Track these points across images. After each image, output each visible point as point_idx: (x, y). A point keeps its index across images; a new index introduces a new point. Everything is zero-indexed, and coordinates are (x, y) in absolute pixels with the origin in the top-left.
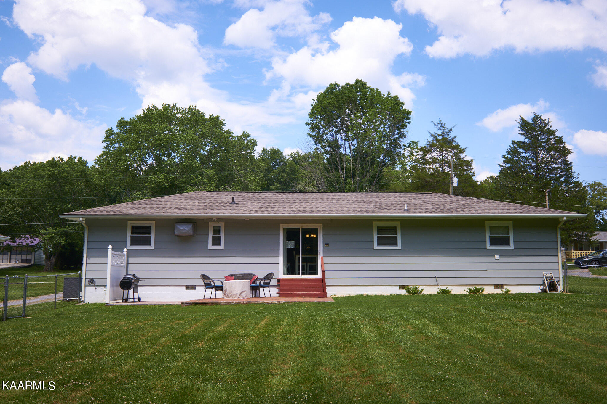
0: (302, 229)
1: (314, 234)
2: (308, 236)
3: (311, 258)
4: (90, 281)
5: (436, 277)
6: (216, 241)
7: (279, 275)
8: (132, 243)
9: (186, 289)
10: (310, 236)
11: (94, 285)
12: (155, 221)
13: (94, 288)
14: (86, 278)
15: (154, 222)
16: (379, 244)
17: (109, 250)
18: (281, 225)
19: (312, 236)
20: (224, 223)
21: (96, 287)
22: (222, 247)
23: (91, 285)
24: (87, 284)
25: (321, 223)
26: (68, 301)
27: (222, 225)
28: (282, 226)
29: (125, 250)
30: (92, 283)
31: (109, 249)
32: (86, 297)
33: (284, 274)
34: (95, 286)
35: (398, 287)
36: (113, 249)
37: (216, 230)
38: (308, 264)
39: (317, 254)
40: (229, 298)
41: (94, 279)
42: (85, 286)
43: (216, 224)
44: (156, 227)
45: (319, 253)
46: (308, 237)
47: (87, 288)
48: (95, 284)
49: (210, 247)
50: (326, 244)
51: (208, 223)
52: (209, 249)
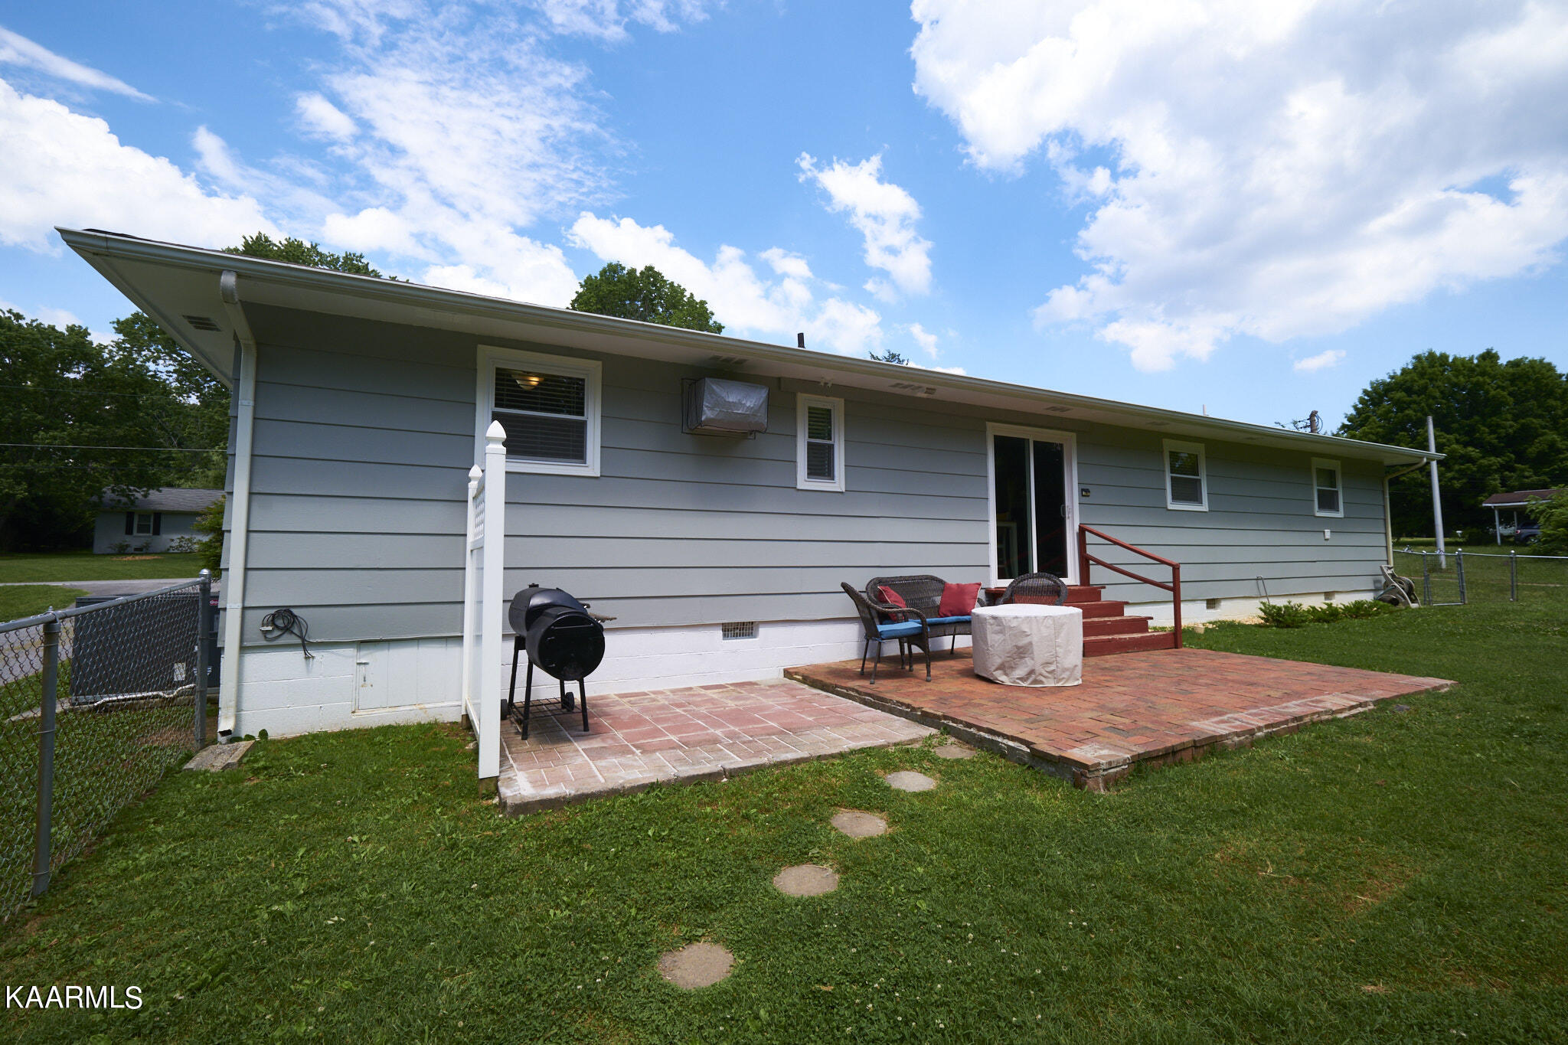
0: (1036, 443)
4: (273, 623)
5: (1257, 579)
6: (820, 466)
7: (988, 579)
9: (725, 636)
11: (299, 641)
12: (600, 361)
13: (299, 654)
14: (244, 608)
15: (594, 365)
16: (1175, 498)
18: (989, 425)
20: (842, 401)
21: (312, 653)
22: (839, 484)
23: (280, 641)
24: (255, 638)
25: (1072, 431)
26: (105, 708)
27: (836, 404)
28: (994, 429)
30: (287, 629)
32: (245, 705)
34: (305, 645)
35: (1205, 605)
37: (820, 424)
40: (1041, 682)
41: (295, 611)
42: (243, 649)
43: (821, 402)
44: (605, 386)
45: (1067, 515)
47: (253, 660)
48: (302, 638)
49: (803, 482)
50: (1084, 492)
51: (794, 395)
52: (799, 490)
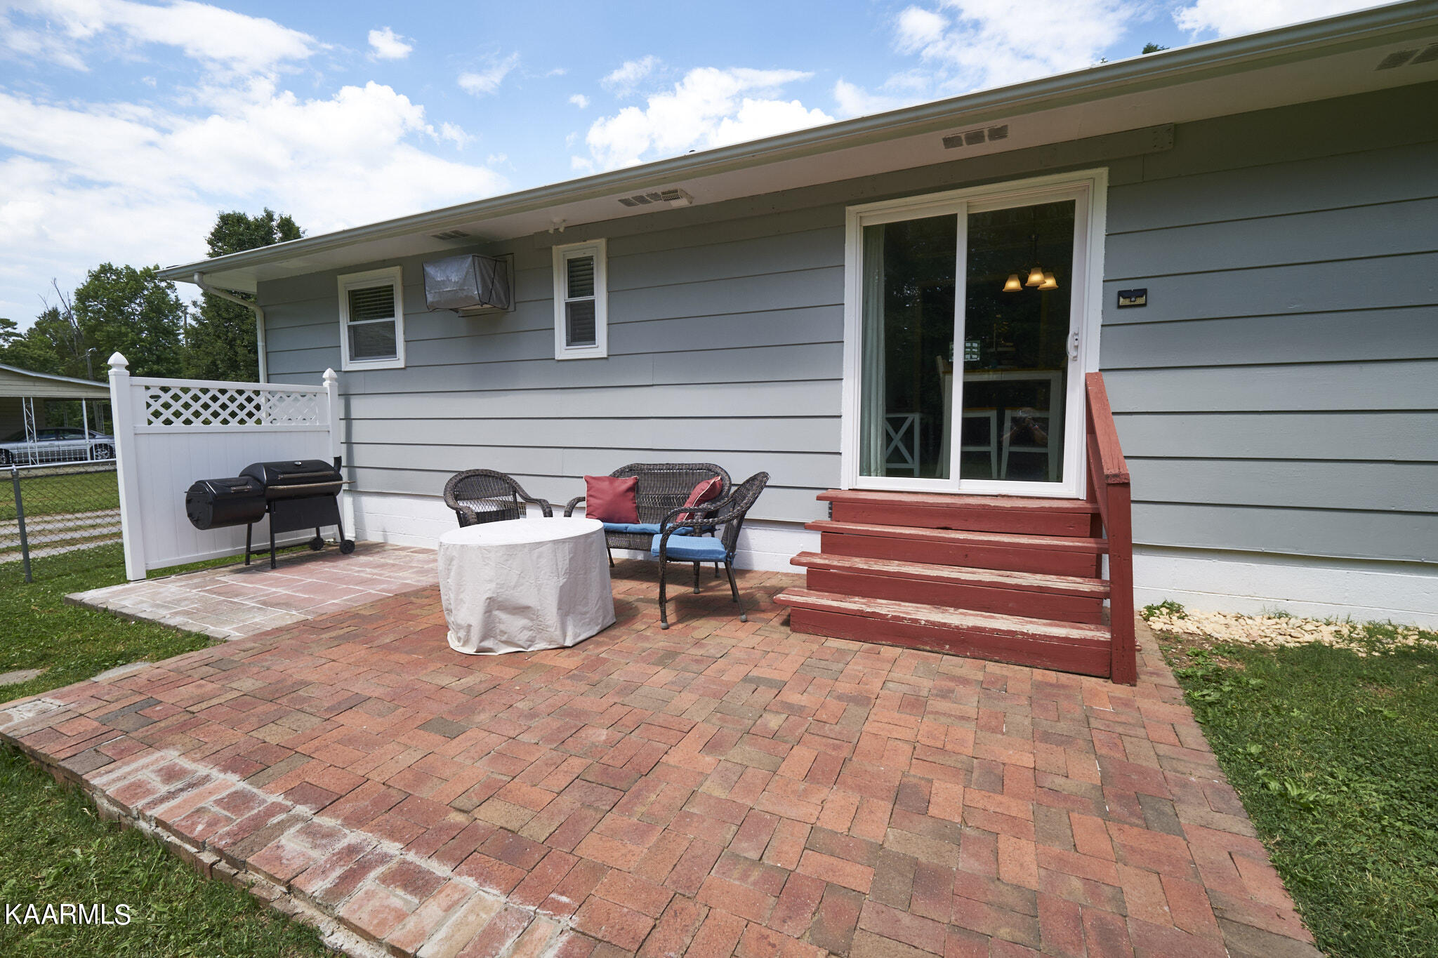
1: (1046, 271)
2: (1013, 284)
3: (1024, 383)
6: (581, 330)
7: (837, 475)
8: (357, 354)
10: (1024, 280)
12: (398, 267)
15: (396, 270)
17: (110, 372)
19: (1035, 278)
20: (601, 243)
22: (600, 348)
27: (597, 249)
28: (859, 217)
29: (328, 373)
31: (110, 367)
33: (865, 470)
36: (133, 369)
37: (583, 279)
38: (1009, 414)
39: (1059, 361)
43: (577, 250)
44: (405, 287)
45: (1071, 352)
46: (1013, 293)
49: (562, 351)
50: (1126, 299)
51: (551, 248)
52: (559, 361)
